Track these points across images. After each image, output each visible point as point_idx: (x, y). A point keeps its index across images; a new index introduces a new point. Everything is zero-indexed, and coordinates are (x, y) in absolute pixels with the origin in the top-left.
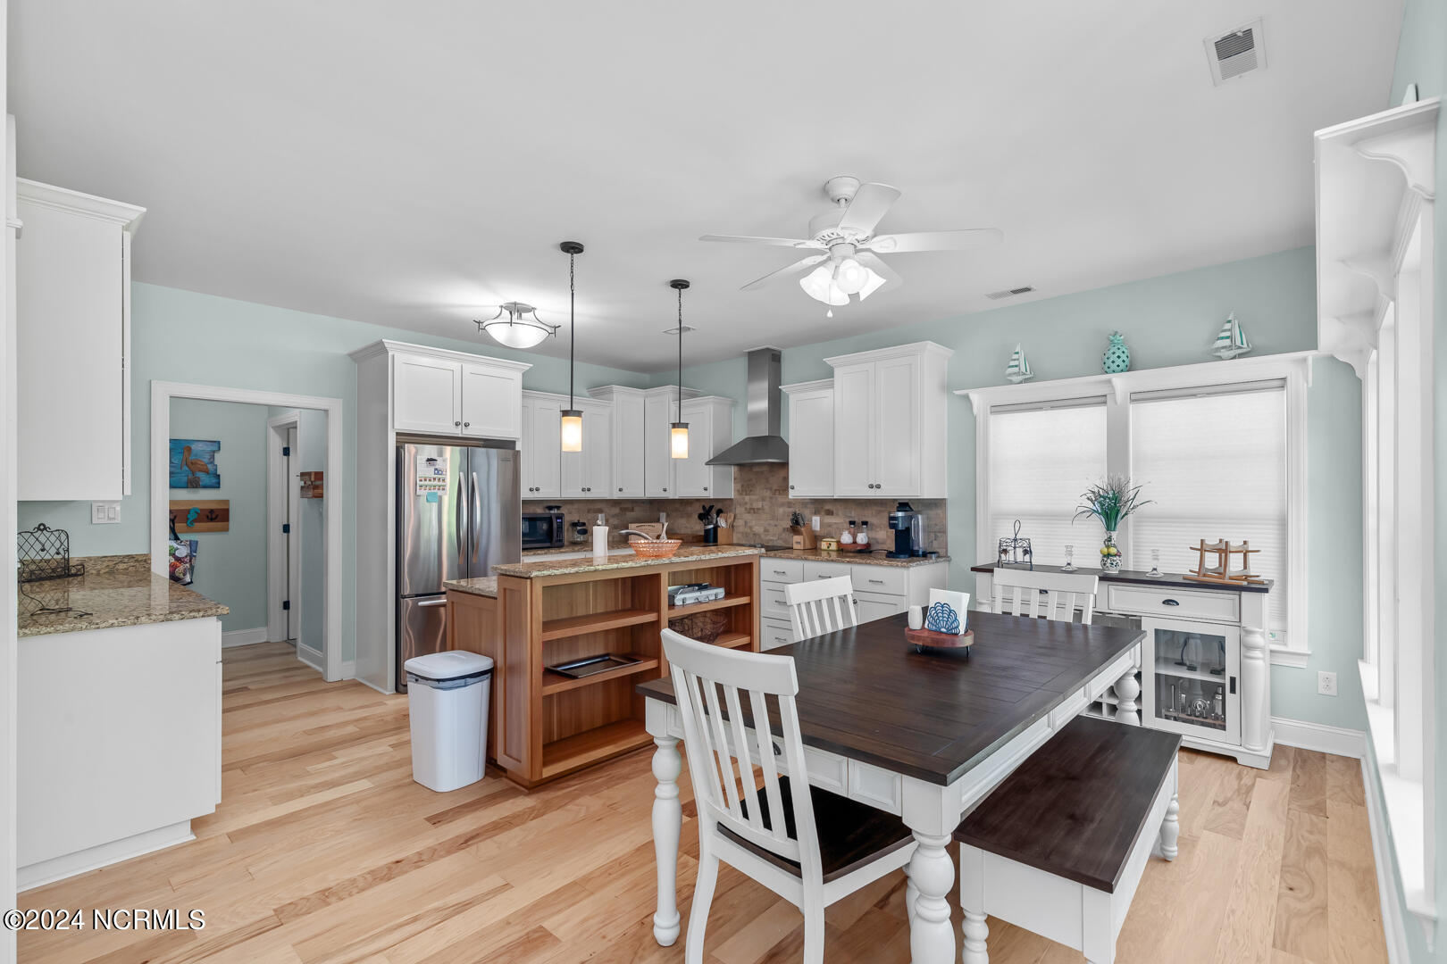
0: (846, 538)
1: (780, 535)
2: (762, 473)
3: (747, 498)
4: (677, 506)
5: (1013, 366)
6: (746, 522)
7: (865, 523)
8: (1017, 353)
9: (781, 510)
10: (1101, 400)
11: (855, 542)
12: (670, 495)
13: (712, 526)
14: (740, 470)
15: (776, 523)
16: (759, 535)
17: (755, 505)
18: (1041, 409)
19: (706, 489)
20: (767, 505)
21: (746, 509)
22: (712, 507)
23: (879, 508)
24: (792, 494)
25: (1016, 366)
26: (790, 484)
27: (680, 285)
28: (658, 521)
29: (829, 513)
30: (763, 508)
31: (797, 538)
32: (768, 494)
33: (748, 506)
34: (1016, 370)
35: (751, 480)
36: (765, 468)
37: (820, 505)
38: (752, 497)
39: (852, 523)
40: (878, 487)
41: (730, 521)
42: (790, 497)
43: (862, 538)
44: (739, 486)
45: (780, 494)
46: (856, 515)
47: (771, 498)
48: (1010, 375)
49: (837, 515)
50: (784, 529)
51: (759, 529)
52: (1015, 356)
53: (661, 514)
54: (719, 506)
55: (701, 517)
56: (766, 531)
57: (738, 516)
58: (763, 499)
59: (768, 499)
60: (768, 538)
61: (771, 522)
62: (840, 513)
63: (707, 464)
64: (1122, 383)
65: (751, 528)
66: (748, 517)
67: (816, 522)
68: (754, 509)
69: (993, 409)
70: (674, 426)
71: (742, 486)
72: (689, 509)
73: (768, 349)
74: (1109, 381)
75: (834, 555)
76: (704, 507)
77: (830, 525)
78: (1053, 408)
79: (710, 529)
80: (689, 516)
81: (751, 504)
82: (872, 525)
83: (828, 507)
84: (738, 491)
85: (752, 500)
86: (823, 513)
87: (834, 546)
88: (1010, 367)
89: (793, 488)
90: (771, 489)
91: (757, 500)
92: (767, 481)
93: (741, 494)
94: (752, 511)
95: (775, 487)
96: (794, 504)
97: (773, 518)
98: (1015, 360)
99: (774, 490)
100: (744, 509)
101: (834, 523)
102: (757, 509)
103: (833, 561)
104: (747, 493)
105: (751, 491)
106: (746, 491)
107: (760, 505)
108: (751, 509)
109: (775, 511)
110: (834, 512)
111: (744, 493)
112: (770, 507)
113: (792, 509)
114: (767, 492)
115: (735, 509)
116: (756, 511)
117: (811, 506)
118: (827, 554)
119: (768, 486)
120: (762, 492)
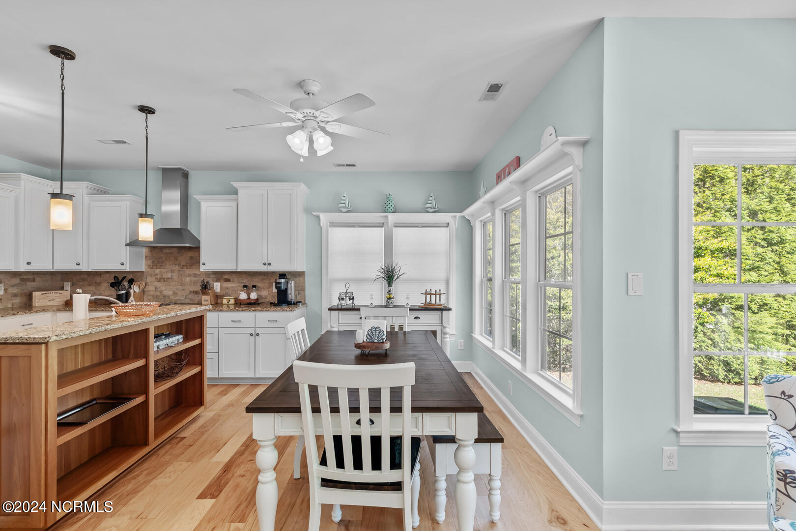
0: (243, 296)
1: (186, 296)
2: (172, 253)
3: (157, 271)
4: (85, 276)
5: (342, 203)
6: (156, 288)
7: (254, 286)
8: (344, 197)
9: (188, 279)
10: (381, 225)
11: (249, 298)
12: (83, 268)
13: (124, 292)
14: (151, 251)
16: (169, 297)
17: (165, 276)
18: (354, 226)
19: (122, 264)
20: (175, 276)
21: (156, 278)
22: (124, 278)
23: (263, 277)
24: (203, 268)
25: (344, 203)
26: (202, 261)
27: (146, 110)
28: (62, 288)
29: (227, 280)
30: (172, 278)
31: (205, 297)
32: (177, 268)
33: (158, 277)
34: (344, 205)
35: (160, 258)
36: (174, 250)
37: (220, 276)
38: (164, 270)
39: (245, 286)
40: (270, 264)
41: (141, 287)
42: (201, 270)
43: (254, 296)
44: (150, 262)
45: (187, 268)
46: (246, 281)
47: (179, 271)
48: (341, 207)
49: (233, 281)
50: (190, 292)
52: (344, 198)
53: (66, 283)
54: (130, 277)
55: (112, 285)
56: (175, 293)
57: (149, 284)
58: (172, 272)
59: (176, 272)
60: (176, 298)
61: (180, 287)
62: (236, 280)
63: (127, 245)
64: (392, 218)
65: (161, 292)
66: (158, 284)
67: (217, 287)
68: (164, 279)
69: (331, 224)
70: (141, 216)
71: (153, 262)
72: (98, 279)
73: (180, 169)
74: (387, 217)
75: (232, 307)
76: (115, 277)
77: (227, 288)
78: (360, 226)
79: (122, 294)
80: (98, 284)
81: (162, 275)
82: (259, 287)
83: (226, 277)
84: (149, 266)
85: (165, 272)
86: (222, 281)
87: (232, 301)
88: (341, 203)
89: (204, 264)
90: (179, 265)
91: (167, 272)
92: (176, 259)
93: (152, 268)
95: (183, 263)
96: (199, 275)
97: (181, 284)
98: (343, 200)
99: (183, 265)
100: (154, 278)
101: (232, 287)
102: (167, 278)
103: (242, 310)
104: (158, 267)
105: (161, 266)
106: (157, 266)
107: (169, 275)
108: (161, 278)
109: (183, 280)
110: (231, 280)
111: (155, 267)
112: (179, 277)
113: (198, 278)
114: (175, 267)
115: (146, 278)
116: (165, 280)
117: (214, 276)
118: (228, 306)
119: (177, 262)
120: (171, 267)
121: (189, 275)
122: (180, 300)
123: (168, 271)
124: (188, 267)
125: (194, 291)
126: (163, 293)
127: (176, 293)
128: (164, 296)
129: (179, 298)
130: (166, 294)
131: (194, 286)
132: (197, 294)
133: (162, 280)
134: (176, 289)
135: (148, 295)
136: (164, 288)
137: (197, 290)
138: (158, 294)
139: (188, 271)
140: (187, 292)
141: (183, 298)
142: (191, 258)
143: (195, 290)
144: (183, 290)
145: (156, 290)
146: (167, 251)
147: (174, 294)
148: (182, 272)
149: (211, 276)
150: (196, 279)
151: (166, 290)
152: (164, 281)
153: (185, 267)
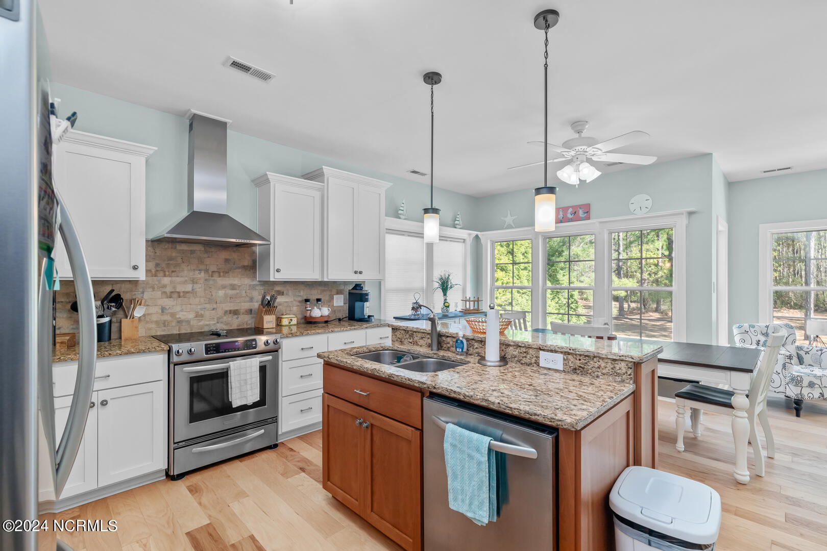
1: (218, 318)
2: (192, 252)
3: (166, 280)
6: (163, 310)
7: (318, 300)
8: (403, 203)
9: (221, 293)
11: (322, 316)
15: (215, 306)
16: (188, 322)
17: (180, 288)
20: (199, 288)
25: (403, 210)
30: (193, 292)
31: (268, 318)
32: (202, 275)
33: (168, 290)
35: (171, 259)
38: (178, 279)
39: (306, 300)
40: (361, 273)
44: (152, 265)
45: (220, 276)
47: (206, 280)
48: (401, 213)
49: (287, 295)
50: (226, 312)
51: (186, 314)
52: (403, 205)
56: (199, 316)
57: (150, 302)
58: (194, 281)
59: (202, 281)
60: (200, 323)
61: (208, 306)
62: (290, 293)
65: (173, 315)
66: (168, 302)
68: (179, 293)
71: (157, 265)
75: (294, 329)
79: (105, 323)
81: (174, 287)
83: (278, 288)
84: (152, 271)
85: (181, 281)
88: (400, 210)
89: (278, 271)
90: (207, 271)
91: (185, 282)
93: (156, 276)
94: (175, 294)
95: (213, 268)
96: (239, 286)
97: (210, 300)
98: (403, 207)
99: (213, 272)
100: (160, 292)
101: (286, 302)
102: (184, 292)
103: (354, 329)
104: (167, 273)
105: (173, 272)
106: (165, 272)
107: (189, 288)
108: (172, 292)
109: (214, 294)
110: (285, 293)
111: (161, 274)
112: (205, 290)
113: (238, 291)
114: (200, 273)
115: (143, 293)
116: (182, 294)
117: (262, 288)
118: (290, 328)
119: (202, 267)
120: (191, 273)
121: (224, 287)
122: (207, 325)
123: (186, 280)
124: (222, 274)
125: (230, 311)
126: (177, 316)
127: (202, 316)
128: (180, 322)
129: (208, 323)
130: (183, 318)
131: (230, 302)
132: (236, 314)
133: (175, 295)
134: (201, 309)
135: (147, 322)
136: (178, 308)
137: (236, 308)
138: (167, 318)
139: (221, 281)
140: (220, 312)
141: (214, 322)
142: (227, 261)
143: (232, 309)
144: (214, 309)
145: (162, 312)
146: (184, 247)
147: (196, 317)
148: (211, 282)
149: (257, 288)
150: (233, 292)
151: (182, 311)
152: (179, 297)
153: (217, 275)
